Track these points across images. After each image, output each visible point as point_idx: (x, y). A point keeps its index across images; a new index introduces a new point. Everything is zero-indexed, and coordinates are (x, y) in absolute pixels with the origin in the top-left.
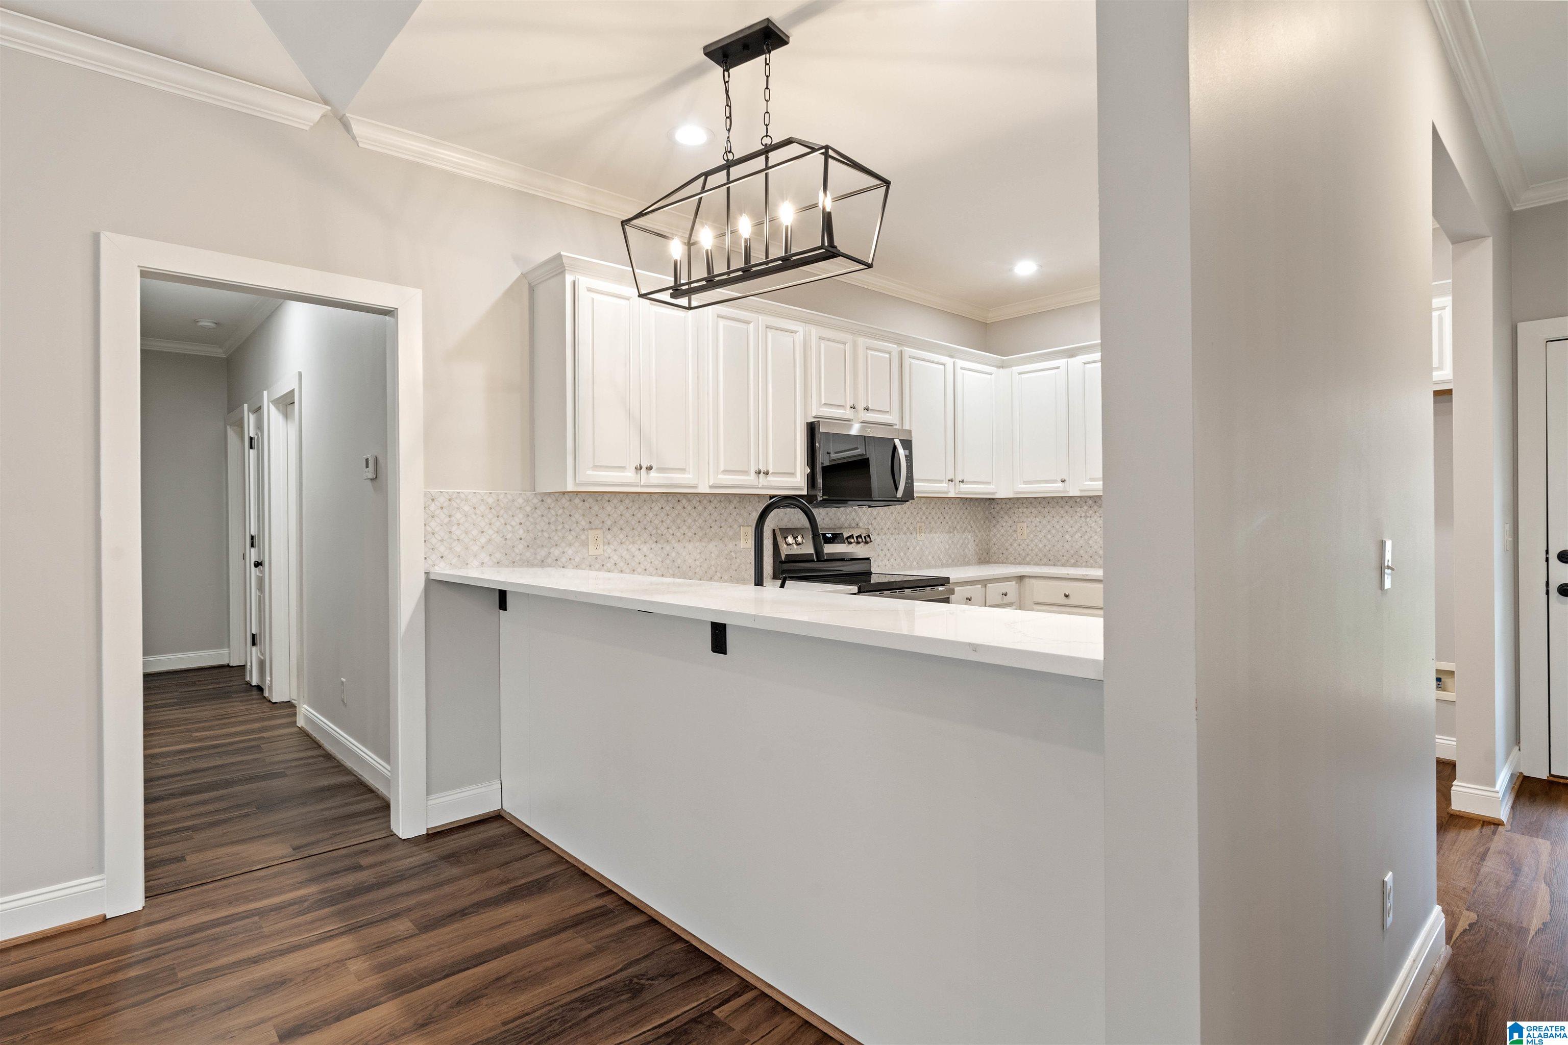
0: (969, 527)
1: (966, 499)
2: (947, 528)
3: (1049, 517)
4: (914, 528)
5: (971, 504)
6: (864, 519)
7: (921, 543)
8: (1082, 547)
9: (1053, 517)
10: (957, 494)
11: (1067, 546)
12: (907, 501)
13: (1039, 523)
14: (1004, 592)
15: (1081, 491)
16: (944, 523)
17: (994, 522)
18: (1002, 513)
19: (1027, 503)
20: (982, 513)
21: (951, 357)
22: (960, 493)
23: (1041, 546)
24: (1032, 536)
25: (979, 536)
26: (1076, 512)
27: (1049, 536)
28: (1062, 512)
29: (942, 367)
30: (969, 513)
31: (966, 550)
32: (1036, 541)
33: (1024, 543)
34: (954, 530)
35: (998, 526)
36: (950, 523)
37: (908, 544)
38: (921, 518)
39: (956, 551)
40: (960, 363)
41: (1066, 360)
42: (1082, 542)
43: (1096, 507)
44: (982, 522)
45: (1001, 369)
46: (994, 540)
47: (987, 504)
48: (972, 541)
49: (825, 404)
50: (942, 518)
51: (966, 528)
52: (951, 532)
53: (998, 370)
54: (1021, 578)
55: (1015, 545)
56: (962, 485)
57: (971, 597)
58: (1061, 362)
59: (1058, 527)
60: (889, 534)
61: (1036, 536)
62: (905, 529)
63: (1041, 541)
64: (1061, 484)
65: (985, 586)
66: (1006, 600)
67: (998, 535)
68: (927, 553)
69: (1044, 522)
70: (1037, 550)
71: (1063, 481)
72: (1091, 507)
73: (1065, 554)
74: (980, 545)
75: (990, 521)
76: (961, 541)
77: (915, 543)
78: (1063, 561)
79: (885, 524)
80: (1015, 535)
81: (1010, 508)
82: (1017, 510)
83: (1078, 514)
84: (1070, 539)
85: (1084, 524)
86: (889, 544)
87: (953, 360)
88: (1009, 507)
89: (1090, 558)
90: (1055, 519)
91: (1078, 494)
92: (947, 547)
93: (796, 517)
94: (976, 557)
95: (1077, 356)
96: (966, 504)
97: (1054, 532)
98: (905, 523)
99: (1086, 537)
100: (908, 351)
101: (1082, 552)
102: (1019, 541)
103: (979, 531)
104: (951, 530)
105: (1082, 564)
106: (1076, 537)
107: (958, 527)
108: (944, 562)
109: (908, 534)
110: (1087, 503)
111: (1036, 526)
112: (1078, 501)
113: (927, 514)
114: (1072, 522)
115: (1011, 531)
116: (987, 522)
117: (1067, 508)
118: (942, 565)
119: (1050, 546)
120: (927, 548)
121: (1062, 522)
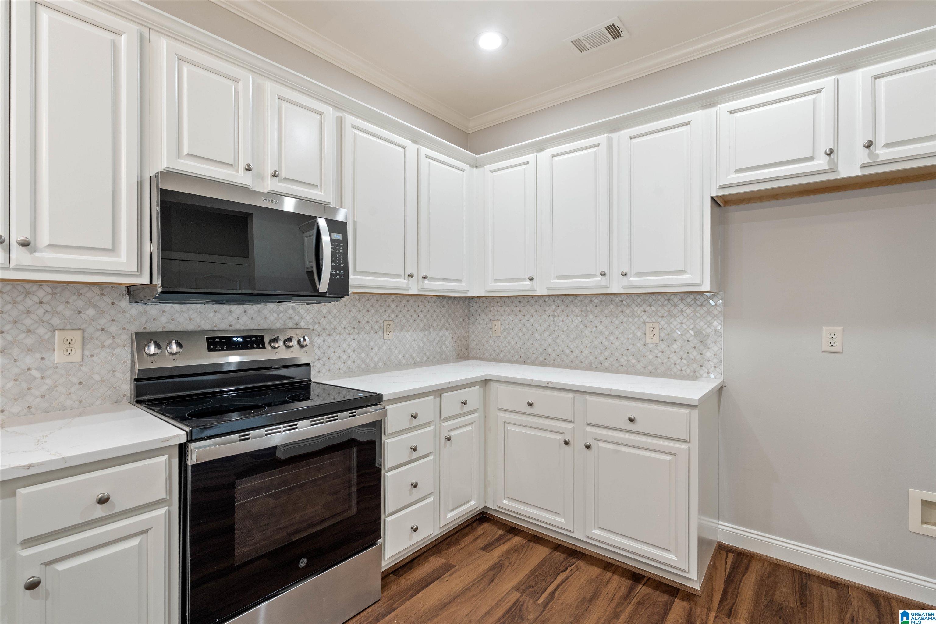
0: (447, 325)
1: (444, 297)
2: (422, 325)
3: (520, 316)
4: (380, 327)
5: (450, 302)
6: (308, 318)
7: (389, 342)
8: (550, 345)
9: (524, 316)
10: (420, 290)
11: (537, 344)
12: (342, 297)
13: (512, 321)
14: (464, 400)
15: (549, 289)
16: (418, 321)
17: (473, 319)
18: (480, 311)
19: (501, 302)
20: (461, 311)
21: (415, 142)
22: (423, 290)
23: (513, 343)
24: (505, 333)
25: (458, 333)
26: (545, 311)
27: (520, 334)
28: (532, 311)
29: (402, 150)
30: (447, 311)
31: (443, 347)
32: (509, 338)
33: (498, 340)
34: (430, 328)
35: (476, 324)
36: (425, 321)
37: (372, 344)
38: (389, 316)
39: (431, 348)
40: (425, 151)
41: (535, 154)
42: (550, 341)
43: (563, 307)
44: (461, 320)
45: (475, 168)
46: (473, 336)
47: (466, 303)
48: (450, 338)
49: (189, 155)
50: (415, 316)
51: (444, 326)
52: (426, 330)
53: (471, 169)
54: (486, 382)
55: (491, 341)
56: (426, 282)
57: (417, 414)
58: (530, 157)
59: (528, 325)
60: (345, 334)
61: (509, 333)
62: (368, 328)
63: (513, 338)
64: (528, 283)
65: (440, 396)
66: (466, 408)
67: (476, 332)
68: (396, 352)
69: (516, 320)
70: (509, 347)
71: (531, 279)
72: (558, 306)
73: (534, 352)
74: (458, 341)
75: (469, 319)
76: (438, 339)
77: (381, 343)
78: (533, 358)
79: (340, 323)
80: (490, 333)
81: (486, 307)
82: (493, 308)
83: (547, 313)
84: (539, 338)
85: (552, 323)
86: (344, 346)
87: (417, 146)
88: (485, 305)
89: (557, 357)
90: (525, 317)
91: (545, 293)
92: (422, 345)
93: (186, 315)
94: (454, 353)
95: (545, 149)
96: (444, 303)
97: (524, 330)
98: (368, 322)
99: (554, 336)
100: (349, 119)
101: (550, 350)
102: (494, 338)
103: (458, 328)
104: (427, 328)
105: (549, 362)
106: (545, 335)
107: (435, 325)
108: (418, 360)
109: (372, 333)
110: (555, 303)
111: (509, 324)
112: (546, 300)
113: (397, 311)
114: (541, 321)
115: (487, 328)
116: (466, 319)
117: (536, 307)
118: (415, 363)
119: (521, 343)
120: (396, 347)
121: (532, 320)
